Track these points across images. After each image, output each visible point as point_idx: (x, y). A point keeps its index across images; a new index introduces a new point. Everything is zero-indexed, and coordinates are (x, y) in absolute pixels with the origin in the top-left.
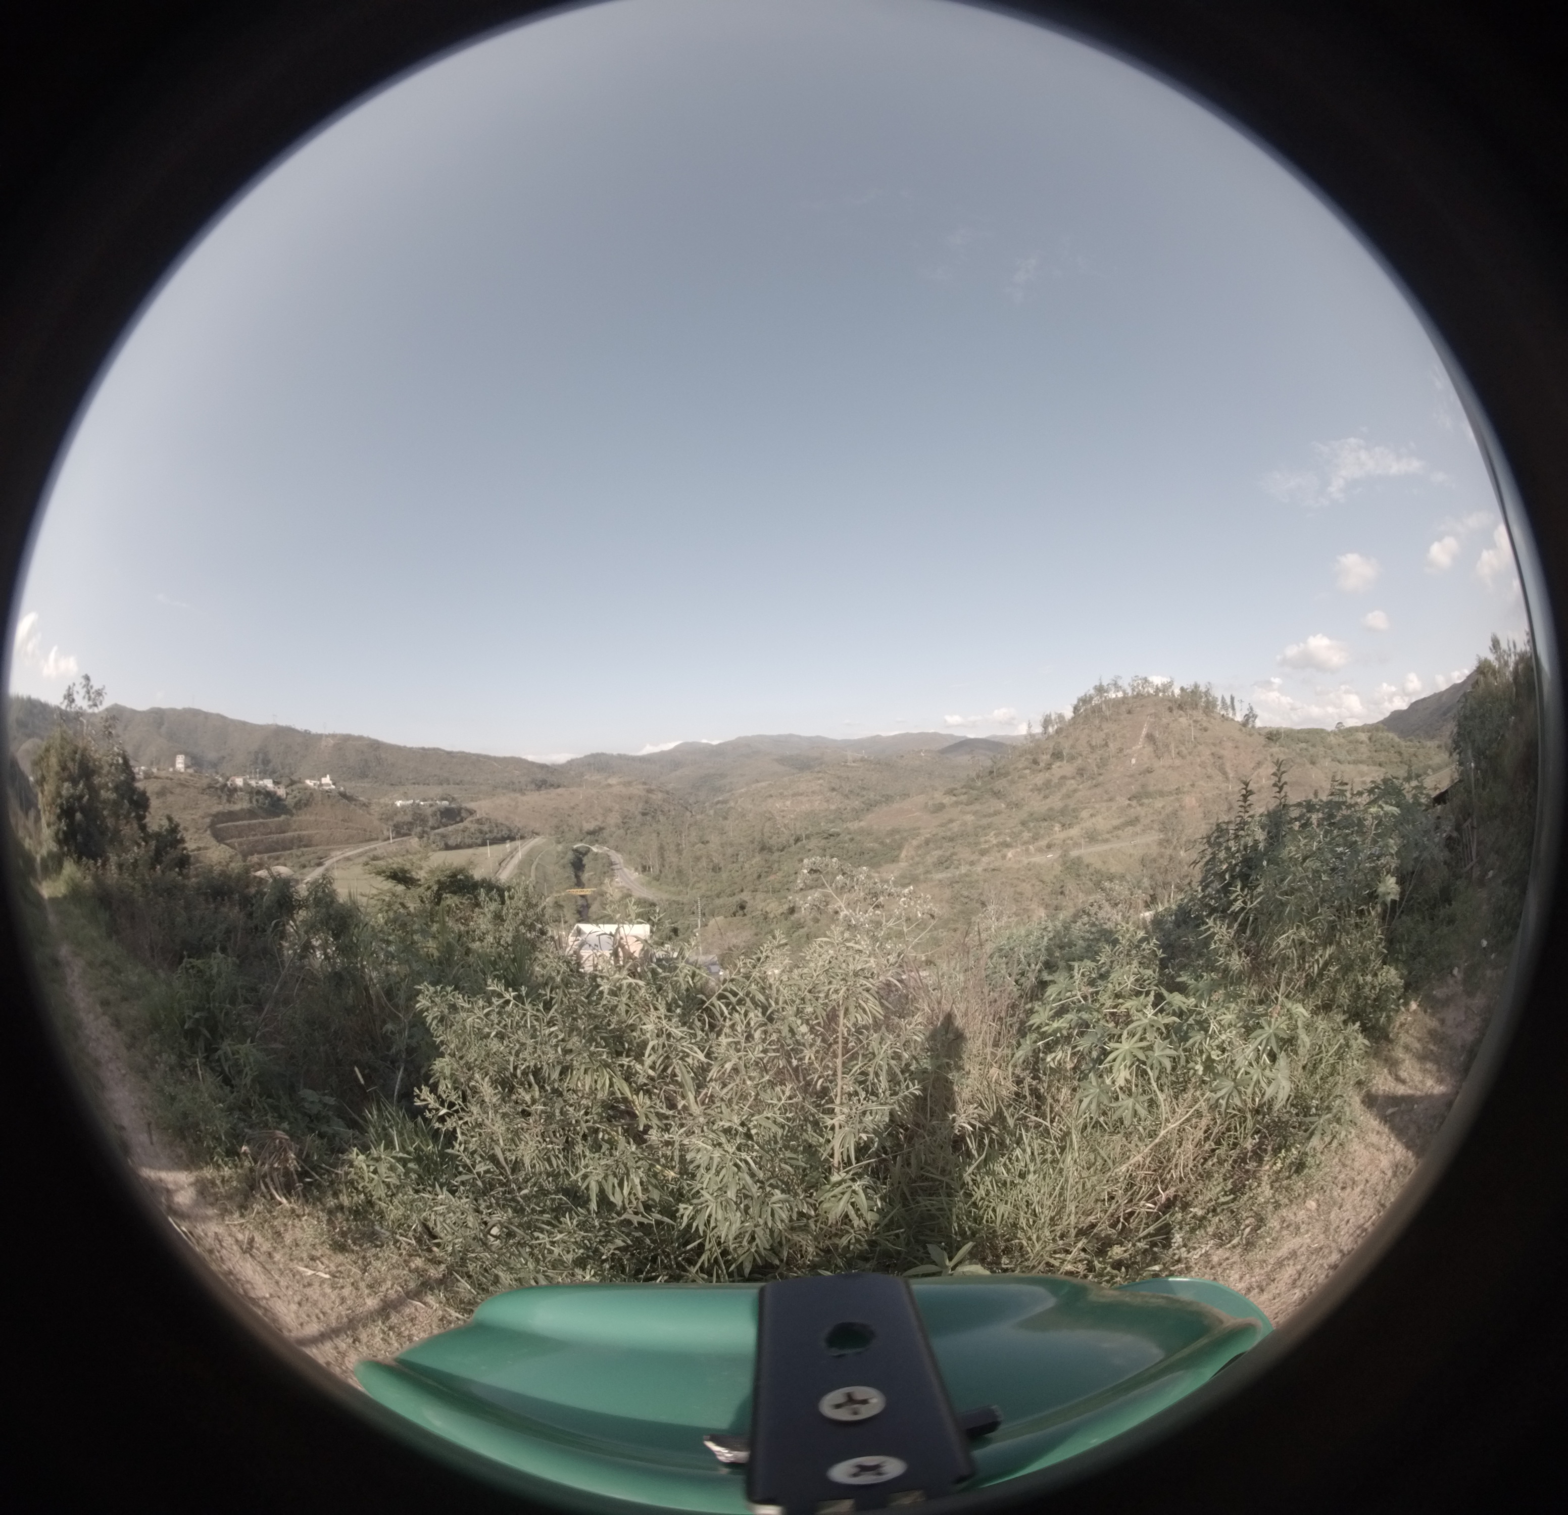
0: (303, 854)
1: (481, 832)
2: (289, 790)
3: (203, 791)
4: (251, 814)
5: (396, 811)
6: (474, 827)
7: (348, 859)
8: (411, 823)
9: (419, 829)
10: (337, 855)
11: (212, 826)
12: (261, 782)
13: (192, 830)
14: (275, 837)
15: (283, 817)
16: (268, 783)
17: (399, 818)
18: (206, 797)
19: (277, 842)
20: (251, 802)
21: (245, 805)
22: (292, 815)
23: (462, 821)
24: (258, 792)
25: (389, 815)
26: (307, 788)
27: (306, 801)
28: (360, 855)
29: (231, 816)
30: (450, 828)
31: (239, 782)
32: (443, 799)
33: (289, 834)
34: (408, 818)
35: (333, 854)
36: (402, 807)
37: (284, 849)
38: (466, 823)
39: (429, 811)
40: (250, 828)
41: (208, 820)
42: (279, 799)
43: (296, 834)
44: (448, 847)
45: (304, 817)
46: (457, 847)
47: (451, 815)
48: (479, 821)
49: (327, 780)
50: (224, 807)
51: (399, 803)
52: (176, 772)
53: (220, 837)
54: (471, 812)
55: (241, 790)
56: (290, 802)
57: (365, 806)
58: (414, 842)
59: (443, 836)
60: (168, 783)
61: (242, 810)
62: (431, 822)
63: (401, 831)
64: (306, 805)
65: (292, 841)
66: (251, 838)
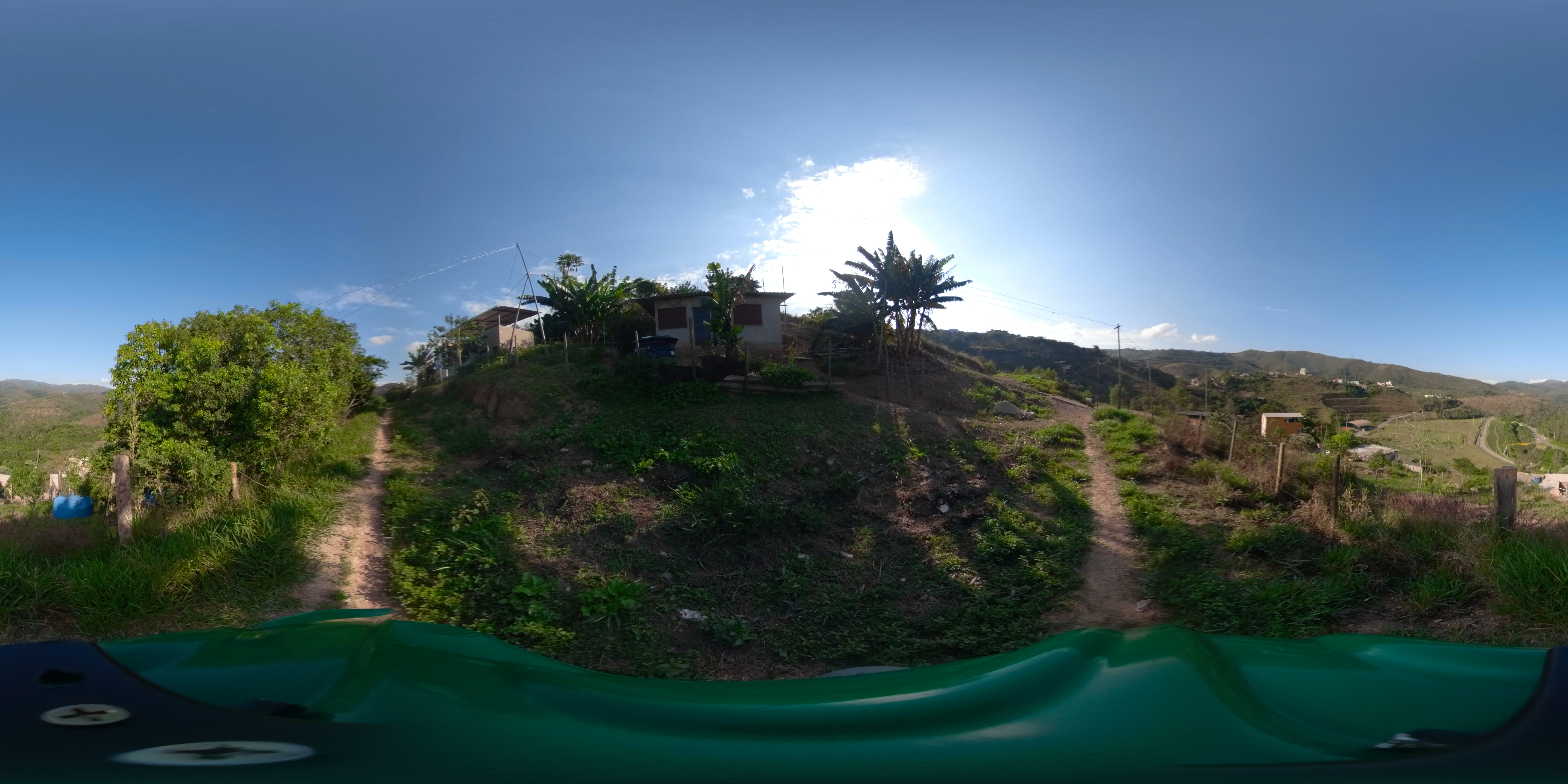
0: (1375, 415)
2: (1368, 386)
3: (1318, 384)
4: (1347, 396)
5: (1425, 400)
7: (1400, 419)
8: (1433, 406)
11: (1323, 399)
12: (1352, 382)
13: (1310, 400)
14: (1360, 406)
16: (1357, 383)
17: (1427, 403)
18: (1319, 387)
19: (1361, 409)
20: (1347, 390)
23: (1457, 406)
24: (1352, 386)
25: (1422, 401)
26: (1379, 386)
29: (1335, 396)
30: (1452, 409)
31: (1340, 381)
32: (1448, 396)
33: (1369, 406)
34: (1432, 403)
35: (1392, 416)
36: (1428, 398)
37: (1365, 412)
38: (1460, 408)
39: (1442, 401)
40: (1346, 401)
41: (1321, 397)
42: (1363, 390)
43: (1372, 406)
44: (1451, 418)
46: (1456, 418)
47: (1452, 403)
48: (1466, 407)
49: (1389, 383)
50: (1331, 392)
51: (1426, 396)
52: (1300, 375)
53: (1328, 404)
54: (1461, 403)
55: (1341, 384)
56: (1369, 391)
57: (1410, 396)
58: (1434, 414)
59: (1449, 413)
60: (1295, 380)
61: (1342, 393)
62: (1443, 406)
63: (1427, 409)
64: (1379, 393)
65: (1371, 408)
66: (1346, 406)
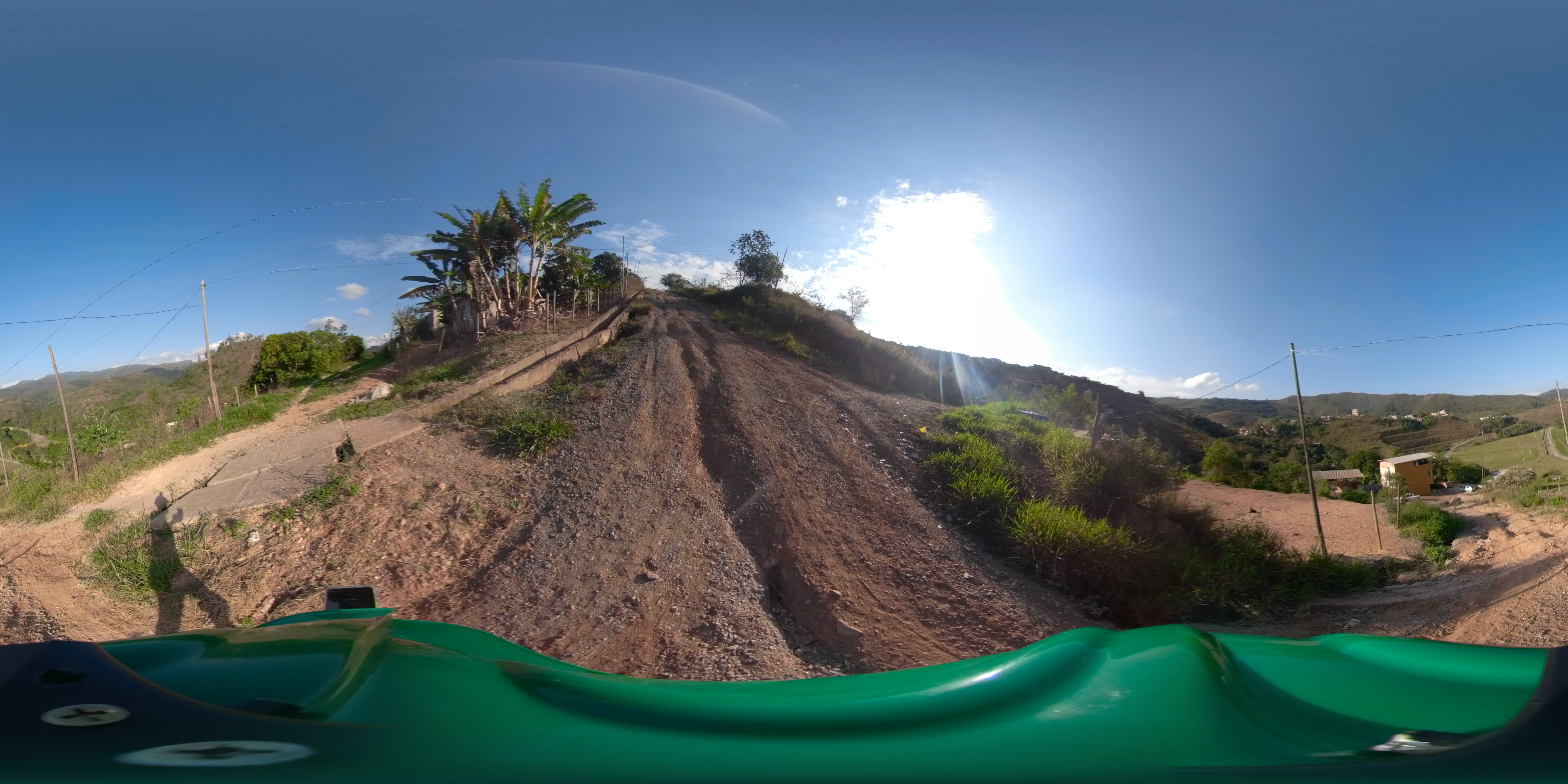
0: (1436, 446)
1: (1525, 427)
2: (1423, 418)
4: (1405, 430)
5: (1482, 422)
6: (1521, 426)
7: (1464, 446)
8: (1491, 427)
9: (1496, 429)
10: (1456, 445)
11: (1382, 437)
12: (1406, 417)
13: (1369, 440)
14: (1420, 439)
15: (1422, 431)
16: (1411, 417)
17: (1484, 425)
18: (1375, 425)
19: (1421, 442)
20: (1403, 425)
21: (1401, 427)
22: (1428, 429)
23: (1514, 423)
24: (1408, 420)
25: (1479, 424)
26: (1433, 417)
27: (1435, 422)
28: (1469, 443)
29: (1393, 432)
30: (1510, 427)
31: (1394, 417)
32: (1503, 415)
33: (1427, 438)
34: (1489, 424)
35: (1454, 444)
36: (1485, 421)
37: (1425, 445)
38: (1517, 424)
39: (1498, 421)
40: (1405, 437)
41: (1379, 435)
42: (1419, 422)
43: (1431, 437)
44: (1512, 436)
45: (1434, 429)
46: (1515, 435)
47: (1509, 421)
48: (1523, 422)
49: (1443, 412)
50: (1388, 429)
51: (1482, 419)
52: (1353, 416)
53: (1388, 442)
54: (1517, 419)
55: (1396, 420)
56: (1425, 423)
57: (1466, 421)
58: (1494, 435)
59: (1509, 431)
60: (1349, 421)
61: (1399, 429)
62: (1500, 425)
63: (1486, 431)
65: (1429, 440)
66: (1406, 441)
